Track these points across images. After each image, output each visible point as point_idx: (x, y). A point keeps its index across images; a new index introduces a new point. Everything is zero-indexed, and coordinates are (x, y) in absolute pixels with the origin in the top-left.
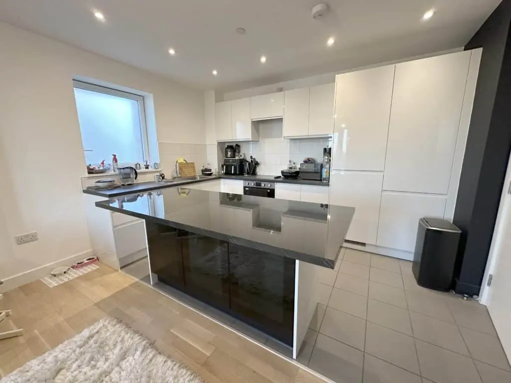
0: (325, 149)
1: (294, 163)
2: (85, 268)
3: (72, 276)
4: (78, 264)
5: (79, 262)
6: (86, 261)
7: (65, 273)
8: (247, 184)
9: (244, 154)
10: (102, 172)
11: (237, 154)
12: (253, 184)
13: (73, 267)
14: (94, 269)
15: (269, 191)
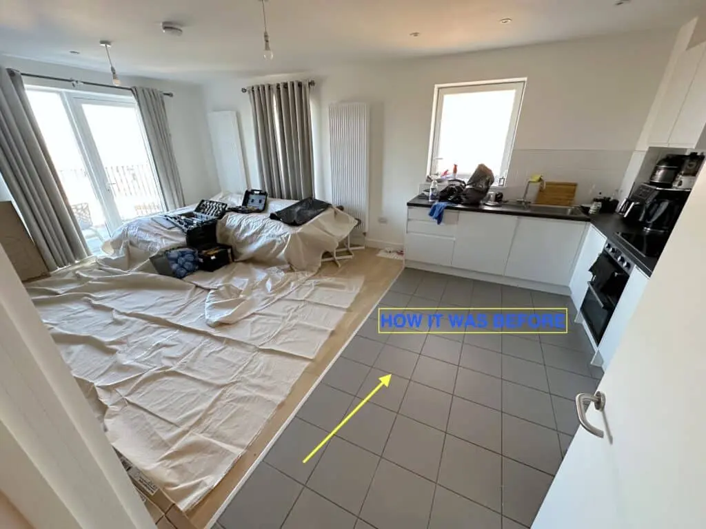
8: (607, 245)
12: (610, 250)
15: (616, 274)
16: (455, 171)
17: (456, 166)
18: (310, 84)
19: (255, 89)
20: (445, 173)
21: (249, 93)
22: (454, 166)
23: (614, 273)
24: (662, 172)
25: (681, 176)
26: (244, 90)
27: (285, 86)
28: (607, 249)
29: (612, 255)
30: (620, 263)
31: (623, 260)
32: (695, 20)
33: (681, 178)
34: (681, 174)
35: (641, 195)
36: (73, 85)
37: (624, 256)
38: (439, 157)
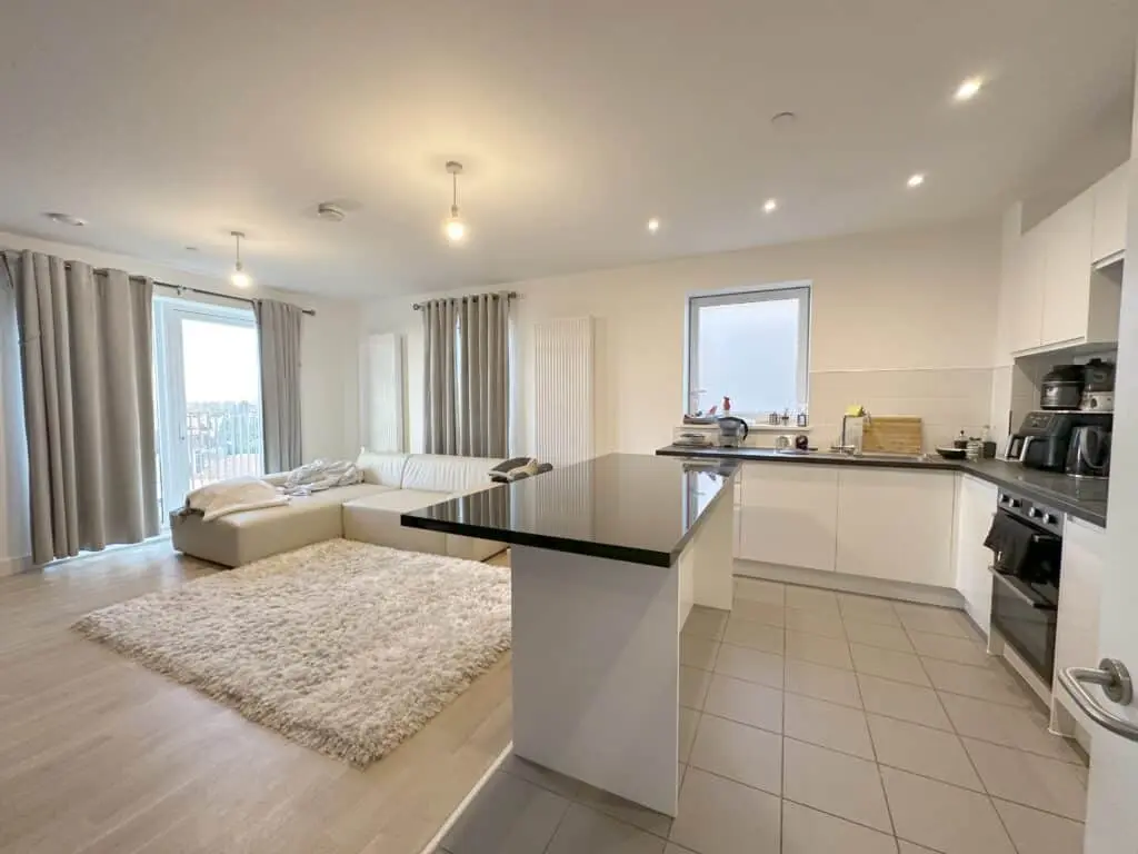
12: (1011, 504)
15: (1037, 538)
16: (727, 406)
17: (727, 399)
18: (509, 296)
19: (433, 305)
20: (713, 410)
21: (423, 310)
22: (723, 400)
23: (1032, 537)
24: (1055, 390)
25: (1089, 394)
26: (417, 307)
27: (475, 300)
28: (1004, 505)
29: (1017, 512)
30: (1036, 520)
31: (1039, 514)
32: (1019, 206)
33: (1088, 395)
34: (1088, 391)
35: (1036, 426)
36: (179, 293)
37: (1039, 506)
38: (701, 388)
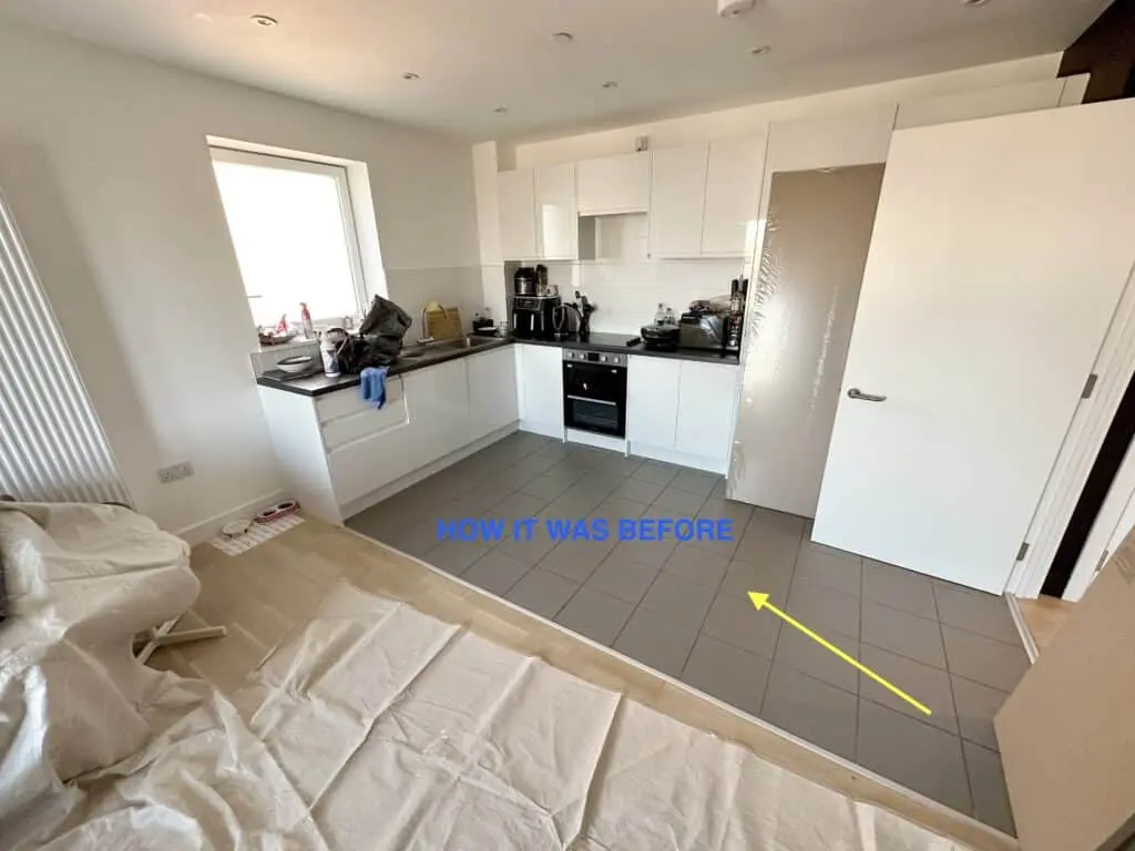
0: (735, 283)
1: (669, 309)
2: (280, 521)
3: (262, 536)
4: (266, 514)
5: (267, 511)
6: (279, 511)
7: (246, 531)
8: (570, 355)
9: (556, 287)
10: (285, 341)
11: (540, 287)
12: (582, 357)
13: (258, 520)
14: (296, 523)
15: (614, 371)
17: (304, 305)
31: (607, 358)
